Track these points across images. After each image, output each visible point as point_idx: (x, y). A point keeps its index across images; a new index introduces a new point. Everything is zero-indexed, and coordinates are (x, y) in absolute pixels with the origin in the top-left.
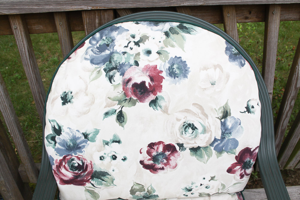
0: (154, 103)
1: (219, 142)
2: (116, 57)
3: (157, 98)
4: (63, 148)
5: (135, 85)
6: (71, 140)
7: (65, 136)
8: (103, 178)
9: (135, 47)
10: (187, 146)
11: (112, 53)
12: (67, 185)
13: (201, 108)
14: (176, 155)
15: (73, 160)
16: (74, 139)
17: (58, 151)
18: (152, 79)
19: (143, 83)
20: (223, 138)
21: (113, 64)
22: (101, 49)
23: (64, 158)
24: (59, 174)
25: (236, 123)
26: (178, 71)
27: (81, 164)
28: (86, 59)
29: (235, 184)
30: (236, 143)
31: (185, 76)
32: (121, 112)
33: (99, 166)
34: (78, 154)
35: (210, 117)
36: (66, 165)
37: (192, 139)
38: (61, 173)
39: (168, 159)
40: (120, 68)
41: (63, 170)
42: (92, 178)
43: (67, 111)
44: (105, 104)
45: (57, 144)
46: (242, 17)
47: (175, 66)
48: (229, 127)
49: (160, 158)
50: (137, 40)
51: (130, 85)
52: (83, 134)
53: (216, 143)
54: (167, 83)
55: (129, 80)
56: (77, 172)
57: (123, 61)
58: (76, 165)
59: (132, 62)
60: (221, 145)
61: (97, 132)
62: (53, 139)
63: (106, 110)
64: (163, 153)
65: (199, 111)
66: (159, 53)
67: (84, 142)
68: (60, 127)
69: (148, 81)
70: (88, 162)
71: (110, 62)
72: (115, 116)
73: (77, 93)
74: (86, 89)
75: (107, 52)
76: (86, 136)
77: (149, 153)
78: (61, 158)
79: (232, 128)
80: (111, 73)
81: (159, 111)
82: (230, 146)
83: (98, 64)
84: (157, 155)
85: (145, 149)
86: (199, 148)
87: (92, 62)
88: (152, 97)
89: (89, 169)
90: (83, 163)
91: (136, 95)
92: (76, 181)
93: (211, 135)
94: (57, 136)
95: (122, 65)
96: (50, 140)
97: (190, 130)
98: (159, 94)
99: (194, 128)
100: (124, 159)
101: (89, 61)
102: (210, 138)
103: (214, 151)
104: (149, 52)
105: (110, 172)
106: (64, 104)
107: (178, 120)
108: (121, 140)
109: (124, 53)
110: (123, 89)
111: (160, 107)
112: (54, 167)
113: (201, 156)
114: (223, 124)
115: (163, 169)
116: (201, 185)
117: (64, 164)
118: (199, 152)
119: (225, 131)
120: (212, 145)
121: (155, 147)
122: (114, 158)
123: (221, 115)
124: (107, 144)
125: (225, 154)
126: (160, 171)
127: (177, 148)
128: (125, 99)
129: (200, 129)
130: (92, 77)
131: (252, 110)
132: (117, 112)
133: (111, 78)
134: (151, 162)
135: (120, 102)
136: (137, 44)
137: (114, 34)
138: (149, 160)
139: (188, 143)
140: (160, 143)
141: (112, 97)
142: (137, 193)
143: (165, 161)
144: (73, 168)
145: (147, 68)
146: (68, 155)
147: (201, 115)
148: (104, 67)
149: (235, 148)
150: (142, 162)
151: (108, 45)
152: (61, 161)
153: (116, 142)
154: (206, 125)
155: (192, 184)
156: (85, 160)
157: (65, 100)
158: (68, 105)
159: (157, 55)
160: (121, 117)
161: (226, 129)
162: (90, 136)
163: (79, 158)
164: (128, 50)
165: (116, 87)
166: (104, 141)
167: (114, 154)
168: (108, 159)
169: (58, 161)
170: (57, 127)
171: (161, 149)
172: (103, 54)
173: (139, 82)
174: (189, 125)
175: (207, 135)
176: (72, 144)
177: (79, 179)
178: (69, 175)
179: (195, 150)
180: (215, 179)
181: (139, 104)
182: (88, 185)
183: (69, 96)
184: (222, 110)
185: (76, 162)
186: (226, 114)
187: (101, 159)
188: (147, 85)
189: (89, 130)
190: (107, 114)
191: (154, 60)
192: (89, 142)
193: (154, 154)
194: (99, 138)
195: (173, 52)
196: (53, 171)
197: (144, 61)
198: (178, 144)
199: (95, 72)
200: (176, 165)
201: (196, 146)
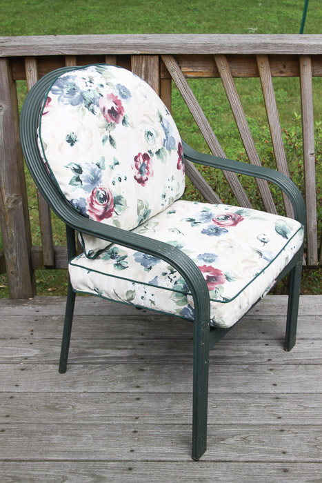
2: (86, 95)
4: (89, 184)
6: (91, 174)
7: (86, 172)
11: (81, 93)
15: (98, 192)
21: (88, 101)
23: (92, 192)
43: (78, 150)
45: (83, 183)
52: (97, 165)
57: (92, 96)
61: (104, 159)
67: (99, 171)
68: (79, 166)
71: (85, 100)
73: (78, 132)
75: (78, 93)
76: (99, 166)
80: (91, 108)
83: (77, 104)
94: (80, 175)
95: (94, 99)
106: (72, 145)
109: (89, 90)
133: (93, 112)
136: (91, 82)
146: (95, 189)
148: (83, 105)
151: (74, 89)
157: (71, 141)
158: (76, 144)
162: (101, 165)
163: (101, 189)
164: (89, 88)
166: (110, 166)
167: (119, 176)
170: (77, 168)
172: (76, 96)
176: (93, 178)
183: (73, 137)
185: (101, 194)
190: (104, 141)
192: (102, 171)
194: (107, 165)
199: (80, 111)
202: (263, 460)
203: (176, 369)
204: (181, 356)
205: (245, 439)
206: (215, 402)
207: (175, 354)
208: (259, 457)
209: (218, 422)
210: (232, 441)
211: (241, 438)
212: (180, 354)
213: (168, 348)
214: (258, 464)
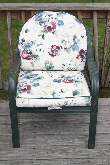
0: (53, 33)
1: (73, 46)
2: (43, 19)
3: (54, 31)
4: (25, 46)
5: (48, 27)
6: (27, 44)
7: (26, 42)
8: (36, 57)
9: (48, 17)
10: (63, 47)
11: (41, 18)
12: (24, 60)
13: (67, 35)
14: (60, 50)
15: (27, 50)
16: (28, 43)
17: (23, 47)
18: (53, 26)
19: (50, 26)
20: (74, 45)
21: (42, 21)
22: (38, 17)
23: (25, 50)
24: (22, 55)
25: (78, 40)
26: (61, 24)
27: (30, 52)
28: (33, 20)
29: (79, 64)
30: (79, 48)
31: (63, 25)
32: (43, 35)
33: (35, 53)
34: (29, 48)
35: (70, 38)
36: (25, 52)
37: (65, 45)
38: (23, 55)
39: (57, 52)
40: (44, 22)
41: (24, 54)
42: (33, 57)
43: (27, 35)
44: (39, 33)
45: (23, 45)
46: (85, 16)
47: (60, 22)
48: (76, 42)
49: (55, 51)
50: (49, 15)
51: (46, 27)
52: (31, 42)
53: (72, 47)
54: (57, 27)
55: (46, 26)
56: (28, 55)
57: (45, 20)
58: (28, 52)
59: (47, 20)
60: (74, 48)
61: (36, 41)
62: (22, 43)
63: (39, 34)
64: (55, 50)
65: (67, 36)
66: (55, 18)
67: (31, 44)
68: (24, 40)
69: (52, 26)
70: (32, 51)
71: (41, 20)
72: (41, 36)
73: (30, 29)
74: (33, 28)
75: (40, 18)
76: (32, 42)
77: (51, 49)
78: (24, 50)
79: (77, 42)
80: (41, 24)
81: (55, 35)
82: (77, 48)
83: (37, 21)
84: (54, 50)
85: (50, 48)
86: (67, 48)
87: (35, 21)
88: (53, 31)
89: (32, 54)
90: (31, 52)
91: (48, 30)
92: (28, 58)
93: (71, 44)
94: (23, 43)
95: (44, 21)
96: (21, 44)
97: (64, 42)
98: (55, 30)
99: (65, 41)
100: (43, 51)
101: (34, 21)
102: (70, 45)
103: (72, 50)
104: (52, 18)
105: (39, 55)
106: (26, 33)
107: (61, 38)
108: (43, 44)
109: (45, 18)
110: (44, 28)
111: (55, 34)
112: (21, 53)
113: (68, 51)
114: (74, 41)
115: (55, 55)
116: (68, 63)
117: (24, 52)
118: (67, 50)
119: (75, 43)
120: (71, 47)
121: (53, 47)
122: (40, 50)
123: (73, 37)
124: (38, 45)
125: (75, 51)
126: (54, 56)
127: (60, 48)
128: (45, 31)
129: (67, 42)
130: (35, 25)
131: (83, 37)
132: (42, 35)
133: (41, 25)
134: (52, 53)
135: (43, 32)
136: (49, 16)
137: (42, 13)
138: (51, 52)
139: (63, 46)
140: (55, 46)
141: (41, 30)
142: (47, 65)
143: (56, 53)
144: (27, 53)
145: (52, 22)
146: (26, 49)
147: (67, 37)
148: (39, 22)
149: (78, 49)
150: (49, 53)
151: (40, 16)
152: (24, 51)
153: (41, 45)
154: (69, 40)
155: (65, 62)
156: (31, 50)
157: (27, 31)
158: (27, 33)
159: (55, 19)
160: (43, 37)
161: (75, 42)
163: (29, 50)
164: (46, 17)
165: (42, 27)
166: (38, 44)
168: (38, 51)
169: (23, 51)
170: (23, 40)
171: (55, 48)
172: (39, 18)
173: (49, 26)
174: (64, 40)
175: (69, 44)
176: (28, 45)
177: (28, 57)
178: (25, 56)
179: (66, 49)
180: (73, 61)
181: (49, 33)
182: (31, 60)
184: (74, 36)
185: (28, 51)
186: (75, 37)
187: (36, 51)
188: (51, 27)
189: (33, 40)
190: (39, 35)
191: (54, 20)
193: (53, 50)
194: (36, 43)
195: (59, 18)
196: (20, 55)
197: (51, 20)
198: (60, 46)
199: (36, 23)
200: (60, 55)
201: (66, 47)
202: (81, 158)
203: (49, 126)
204: (50, 121)
205: (74, 150)
206: (63, 137)
207: (48, 120)
208: (79, 157)
209: (64, 145)
210: (69, 151)
211: (72, 150)
212: (50, 120)
213: (46, 118)
214: (79, 159)
